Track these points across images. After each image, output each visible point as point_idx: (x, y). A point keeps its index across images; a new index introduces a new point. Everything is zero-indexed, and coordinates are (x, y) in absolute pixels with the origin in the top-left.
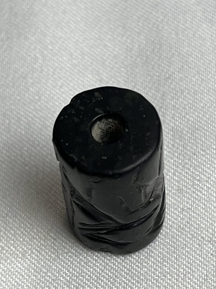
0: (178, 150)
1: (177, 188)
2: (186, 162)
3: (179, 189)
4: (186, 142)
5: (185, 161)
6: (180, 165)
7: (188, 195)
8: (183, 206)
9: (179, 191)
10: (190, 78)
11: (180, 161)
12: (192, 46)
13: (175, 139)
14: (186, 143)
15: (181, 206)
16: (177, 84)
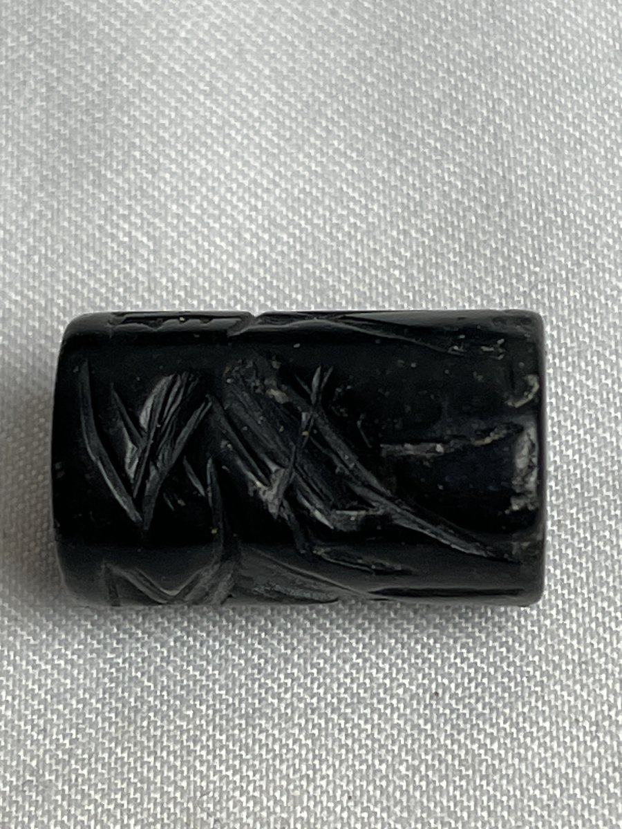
0: (576, 539)
1: (576, 657)
2: (601, 577)
3: (583, 659)
4: (600, 514)
5: (597, 574)
6: (582, 588)
7: (610, 682)
8: (597, 715)
9: (584, 666)
10: (603, 301)
11: (583, 575)
12: (604, 196)
13: (564, 503)
14: (597, 517)
15: (593, 714)
16: (564, 321)
